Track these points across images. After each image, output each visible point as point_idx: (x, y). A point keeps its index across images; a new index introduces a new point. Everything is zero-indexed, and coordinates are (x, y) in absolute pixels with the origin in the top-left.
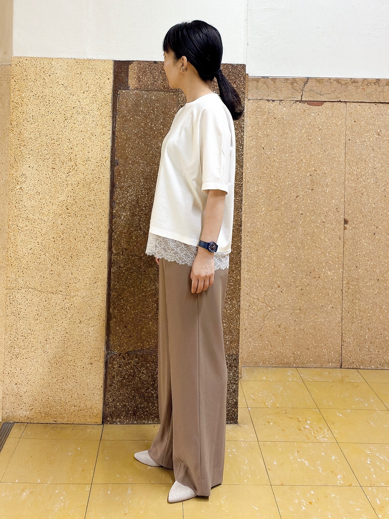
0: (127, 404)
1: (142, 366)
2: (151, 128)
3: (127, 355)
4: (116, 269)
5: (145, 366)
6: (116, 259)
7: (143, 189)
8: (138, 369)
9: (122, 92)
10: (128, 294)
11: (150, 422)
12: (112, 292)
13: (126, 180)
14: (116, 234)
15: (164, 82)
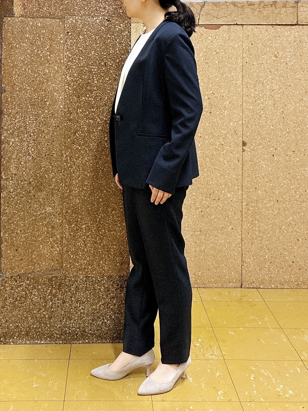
0: (20, 325)
1: (34, 287)
2: (38, 55)
3: (18, 277)
4: (6, 194)
5: (37, 288)
6: (6, 184)
7: (31, 115)
8: (30, 291)
9: (8, 19)
10: (18, 218)
11: (42, 342)
12: (3, 216)
13: (14, 106)
14: (5, 160)
15: (50, 9)
